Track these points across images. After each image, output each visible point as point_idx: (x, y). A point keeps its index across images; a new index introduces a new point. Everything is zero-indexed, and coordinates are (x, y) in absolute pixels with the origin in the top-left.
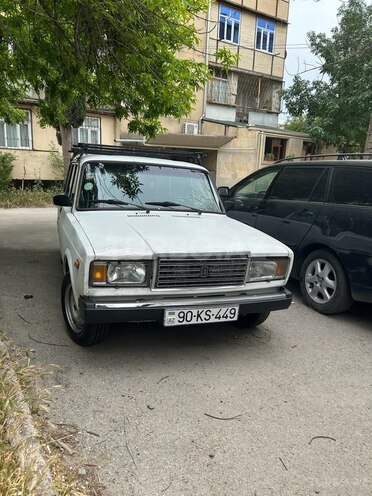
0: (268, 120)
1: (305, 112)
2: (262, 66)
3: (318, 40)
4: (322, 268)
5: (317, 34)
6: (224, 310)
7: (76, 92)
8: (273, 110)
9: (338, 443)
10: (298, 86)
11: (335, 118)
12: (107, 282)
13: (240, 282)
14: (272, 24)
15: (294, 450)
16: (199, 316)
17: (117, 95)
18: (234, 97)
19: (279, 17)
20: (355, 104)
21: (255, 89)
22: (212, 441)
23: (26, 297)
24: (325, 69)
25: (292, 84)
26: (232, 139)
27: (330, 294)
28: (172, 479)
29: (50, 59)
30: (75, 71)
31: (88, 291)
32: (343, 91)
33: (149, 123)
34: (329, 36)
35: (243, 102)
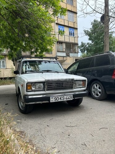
0: (75, 55)
1: (86, 51)
2: (72, 40)
3: (87, 32)
4: (96, 86)
5: (86, 30)
6: (68, 96)
7: (19, 48)
8: (76, 52)
9: (108, 129)
10: (83, 45)
11: (94, 52)
12: (32, 90)
13: (72, 88)
14: (73, 29)
15: (95, 132)
16: (61, 99)
17: (31, 48)
18: (65, 49)
19: (75, 27)
20: (99, 48)
21: (71, 47)
22: (69, 132)
23: (6, 104)
24: (90, 39)
25: (81, 44)
26: (65, 60)
27: (100, 94)
28: (57, 142)
29: (11, 40)
30: (18, 42)
31: (26, 93)
32: (96, 44)
33: (40, 55)
34: (89, 31)
35: (68, 51)
